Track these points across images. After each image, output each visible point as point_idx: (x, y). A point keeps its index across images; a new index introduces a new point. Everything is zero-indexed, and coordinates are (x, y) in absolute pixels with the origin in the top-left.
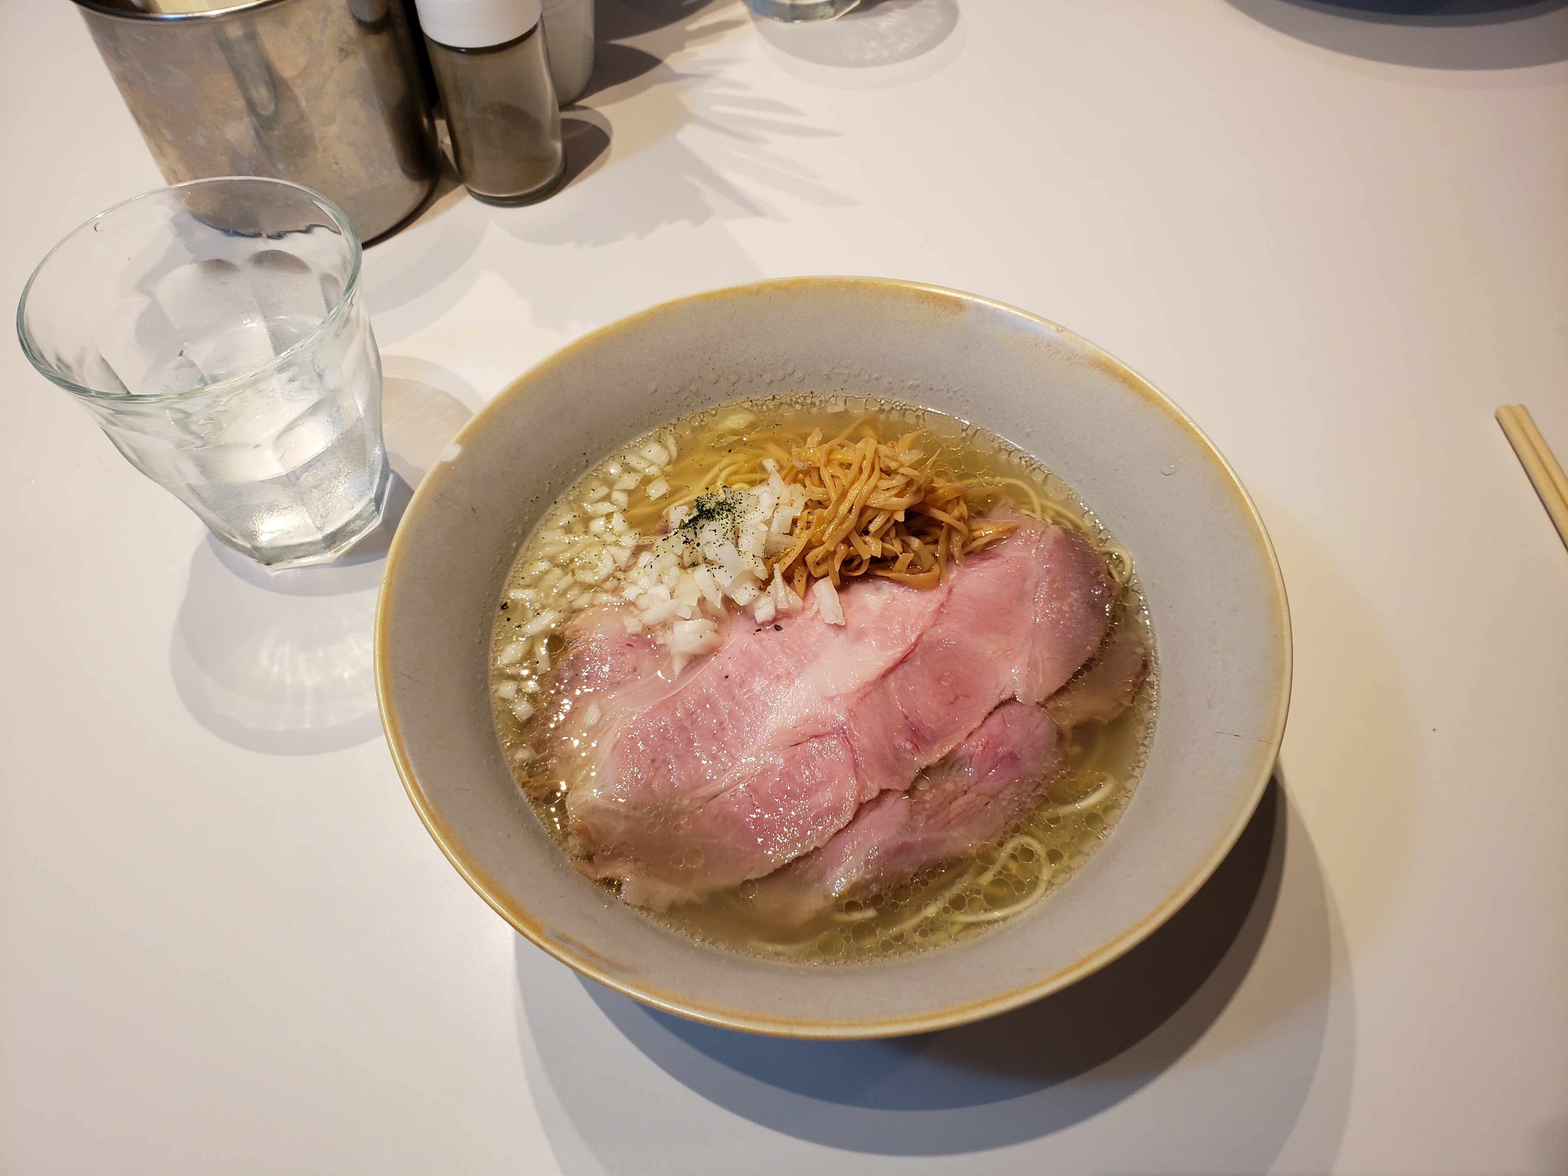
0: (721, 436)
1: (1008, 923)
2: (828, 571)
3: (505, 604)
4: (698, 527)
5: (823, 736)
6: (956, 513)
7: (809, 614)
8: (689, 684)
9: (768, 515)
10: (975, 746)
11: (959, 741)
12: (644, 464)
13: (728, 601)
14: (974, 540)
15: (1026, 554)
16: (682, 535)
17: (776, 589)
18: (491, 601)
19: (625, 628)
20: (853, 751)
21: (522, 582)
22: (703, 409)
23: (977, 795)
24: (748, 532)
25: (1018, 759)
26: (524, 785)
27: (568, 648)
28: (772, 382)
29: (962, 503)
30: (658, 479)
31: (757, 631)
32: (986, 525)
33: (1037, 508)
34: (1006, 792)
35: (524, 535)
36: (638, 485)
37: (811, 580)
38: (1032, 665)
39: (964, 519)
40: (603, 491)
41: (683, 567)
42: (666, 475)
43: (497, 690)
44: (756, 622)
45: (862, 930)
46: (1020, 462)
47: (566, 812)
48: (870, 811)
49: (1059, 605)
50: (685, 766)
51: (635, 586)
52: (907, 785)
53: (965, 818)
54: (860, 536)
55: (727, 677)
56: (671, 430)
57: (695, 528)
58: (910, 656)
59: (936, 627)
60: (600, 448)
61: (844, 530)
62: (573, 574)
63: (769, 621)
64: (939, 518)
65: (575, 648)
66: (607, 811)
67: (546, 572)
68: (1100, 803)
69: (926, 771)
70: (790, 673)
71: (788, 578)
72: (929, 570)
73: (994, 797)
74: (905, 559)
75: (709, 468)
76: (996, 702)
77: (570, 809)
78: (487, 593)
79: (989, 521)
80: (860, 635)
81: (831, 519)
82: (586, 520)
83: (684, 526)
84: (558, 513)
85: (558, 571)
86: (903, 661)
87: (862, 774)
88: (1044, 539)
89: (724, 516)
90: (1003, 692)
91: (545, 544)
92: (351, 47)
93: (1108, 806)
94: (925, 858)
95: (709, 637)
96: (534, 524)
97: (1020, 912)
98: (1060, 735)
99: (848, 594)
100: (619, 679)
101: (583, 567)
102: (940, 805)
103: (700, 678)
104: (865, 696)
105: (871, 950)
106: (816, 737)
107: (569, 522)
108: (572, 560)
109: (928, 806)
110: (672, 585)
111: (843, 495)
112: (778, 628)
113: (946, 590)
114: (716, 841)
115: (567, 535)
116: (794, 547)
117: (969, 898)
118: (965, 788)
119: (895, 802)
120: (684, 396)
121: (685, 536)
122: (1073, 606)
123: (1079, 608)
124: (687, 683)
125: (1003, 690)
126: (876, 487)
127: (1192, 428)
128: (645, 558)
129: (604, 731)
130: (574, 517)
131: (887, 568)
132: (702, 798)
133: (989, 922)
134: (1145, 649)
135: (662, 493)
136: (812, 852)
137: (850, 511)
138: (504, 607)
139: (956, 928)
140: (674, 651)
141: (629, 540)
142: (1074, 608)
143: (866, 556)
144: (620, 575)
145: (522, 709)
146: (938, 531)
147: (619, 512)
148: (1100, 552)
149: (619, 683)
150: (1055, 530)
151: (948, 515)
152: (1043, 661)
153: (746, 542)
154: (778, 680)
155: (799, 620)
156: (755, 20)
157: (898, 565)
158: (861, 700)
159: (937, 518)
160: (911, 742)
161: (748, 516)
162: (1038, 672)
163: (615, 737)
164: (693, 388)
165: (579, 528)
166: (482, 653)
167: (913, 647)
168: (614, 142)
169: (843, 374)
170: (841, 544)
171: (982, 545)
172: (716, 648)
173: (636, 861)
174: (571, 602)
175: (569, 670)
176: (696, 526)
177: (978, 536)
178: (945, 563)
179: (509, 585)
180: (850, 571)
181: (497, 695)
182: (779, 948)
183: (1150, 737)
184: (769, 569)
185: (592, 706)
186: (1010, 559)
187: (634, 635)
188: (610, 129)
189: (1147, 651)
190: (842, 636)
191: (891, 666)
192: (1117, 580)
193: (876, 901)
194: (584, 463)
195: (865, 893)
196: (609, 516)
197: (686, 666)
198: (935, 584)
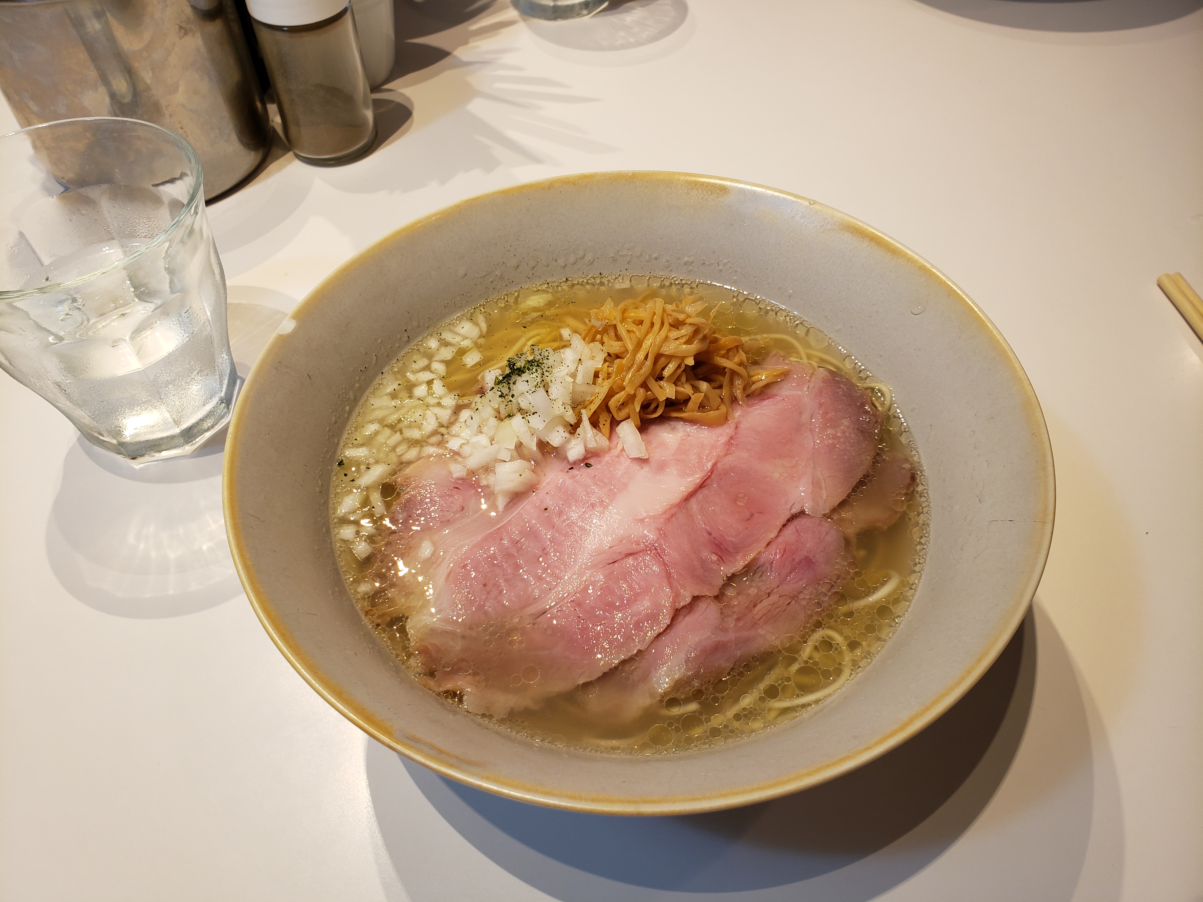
0: (525, 314)
1: (821, 705)
2: (629, 413)
3: (342, 461)
4: (511, 382)
5: (636, 553)
6: (737, 360)
7: (615, 452)
8: (512, 518)
9: (572, 368)
10: (774, 554)
11: (759, 550)
12: (458, 339)
13: (543, 445)
14: (754, 383)
15: (800, 393)
16: (498, 390)
17: (585, 432)
18: (328, 456)
19: (451, 473)
20: (665, 564)
21: (355, 442)
22: (507, 292)
23: (779, 597)
24: (557, 381)
25: (813, 563)
26: (367, 613)
27: (400, 493)
28: (566, 265)
29: (741, 351)
30: (472, 350)
31: (570, 469)
32: (762, 371)
33: (804, 356)
34: (806, 592)
35: (356, 400)
36: (455, 356)
37: (614, 423)
38: (816, 484)
39: (743, 364)
40: (425, 362)
41: (500, 418)
42: (478, 346)
43: (338, 533)
44: (568, 461)
45: (690, 721)
46: (786, 319)
47: (407, 635)
48: (685, 616)
49: (833, 432)
50: (514, 588)
51: (458, 438)
52: (716, 592)
53: (770, 617)
54: (656, 381)
55: (546, 509)
56: (481, 310)
57: (509, 383)
58: (708, 482)
59: (728, 456)
60: (419, 326)
61: (641, 375)
62: (401, 433)
63: (580, 460)
64: (722, 365)
65: (407, 493)
66: (445, 632)
67: (377, 433)
68: (890, 595)
69: (731, 578)
70: (603, 501)
71: (595, 423)
72: (718, 409)
73: (794, 597)
74: (696, 399)
75: (517, 339)
76: (788, 516)
77: (411, 632)
78: (325, 449)
79: (765, 368)
80: (662, 467)
81: (629, 366)
82: (410, 387)
83: (498, 383)
84: (385, 383)
85: (387, 431)
86: (702, 486)
87: (675, 583)
88: (813, 379)
89: (534, 370)
90: (793, 507)
91: (374, 409)
92: (189, 26)
93: (896, 598)
94: (739, 654)
95: (528, 475)
96: (364, 391)
97: (830, 695)
98: (847, 541)
99: (647, 434)
100: (449, 517)
101: (410, 426)
102: (747, 607)
103: (521, 511)
104: (672, 517)
105: (699, 739)
106: (631, 554)
107: (394, 390)
108: (400, 421)
109: (736, 609)
110: (491, 434)
111: (639, 345)
112: (589, 465)
113: (733, 426)
114: (546, 652)
115: (394, 401)
116: (598, 395)
117: (781, 686)
118: (768, 591)
119: (707, 607)
120: (491, 279)
121: (501, 391)
122: (845, 432)
123: (850, 433)
124: (510, 518)
125: (793, 505)
126: (667, 337)
127: (935, 273)
128: (465, 414)
129: (437, 563)
130: (399, 384)
131: (680, 410)
132: (531, 615)
133: (804, 706)
134: (911, 464)
135: (477, 362)
136: (636, 655)
137: (646, 358)
138: (341, 463)
139: (773, 714)
140: (497, 489)
141: (450, 401)
142: (847, 434)
143: (662, 398)
144: (443, 430)
145: (362, 549)
146: (721, 378)
147: (438, 379)
148: (863, 387)
149: (449, 521)
150: (821, 373)
151: (730, 362)
152: (824, 480)
153: (554, 390)
154: (593, 507)
155: (607, 458)
156: (524, 20)
157: (690, 405)
158: (669, 520)
159: (719, 364)
160: (716, 554)
161: (555, 371)
162: (821, 488)
163: (448, 567)
164: (498, 273)
165: (404, 394)
166: (322, 501)
167: (709, 474)
168: (415, 114)
169: (627, 255)
170: (640, 388)
171: (760, 388)
172: (534, 486)
173: (475, 674)
174: (401, 455)
175: (403, 512)
176: (509, 381)
177: (756, 380)
178: (730, 404)
179: (344, 446)
180: (648, 414)
181: (338, 536)
182: (615, 743)
183: (925, 537)
184: (577, 415)
185: (426, 542)
186: (787, 397)
187: (459, 479)
188: (411, 103)
189: (913, 466)
190: (646, 469)
191: (692, 491)
192: (880, 409)
193: (697, 695)
194: (406, 339)
195: (688, 689)
196: (430, 383)
197: (508, 504)
198: (724, 420)
